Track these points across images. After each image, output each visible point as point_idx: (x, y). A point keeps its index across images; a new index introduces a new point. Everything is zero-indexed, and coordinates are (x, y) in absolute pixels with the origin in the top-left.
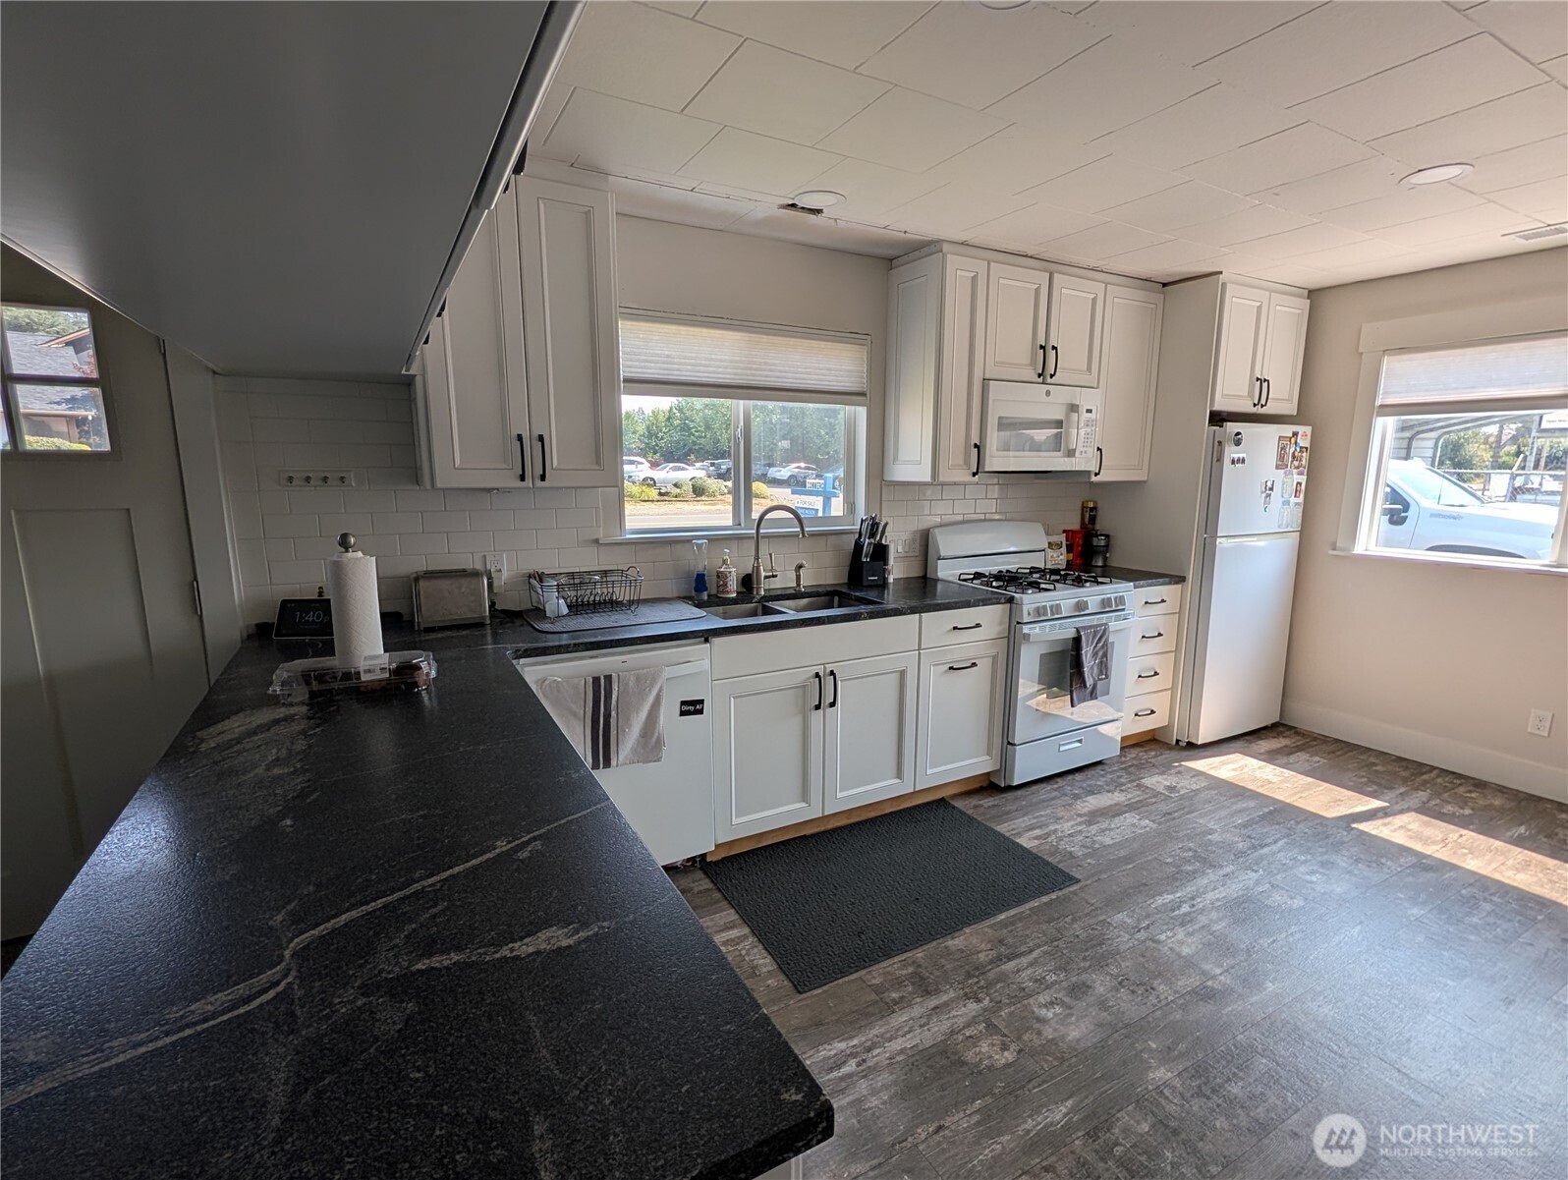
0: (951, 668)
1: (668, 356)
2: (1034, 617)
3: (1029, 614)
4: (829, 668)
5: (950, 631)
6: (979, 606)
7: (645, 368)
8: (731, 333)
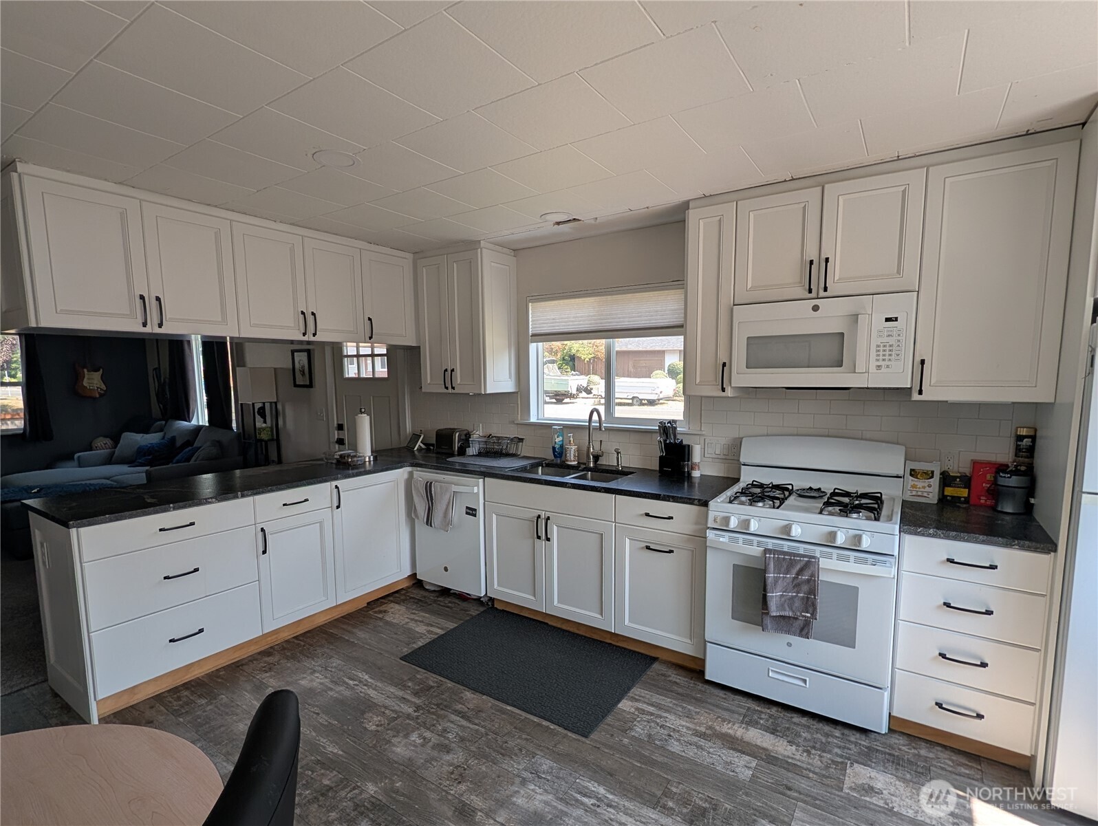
0: (648, 548)
1: (554, 319)
2: (721, 525)
3: (715, 521)
4: (548, 514)
5: (642, 515)
6: (669, 501)
7: (543, 327)
8: (589, 299)
